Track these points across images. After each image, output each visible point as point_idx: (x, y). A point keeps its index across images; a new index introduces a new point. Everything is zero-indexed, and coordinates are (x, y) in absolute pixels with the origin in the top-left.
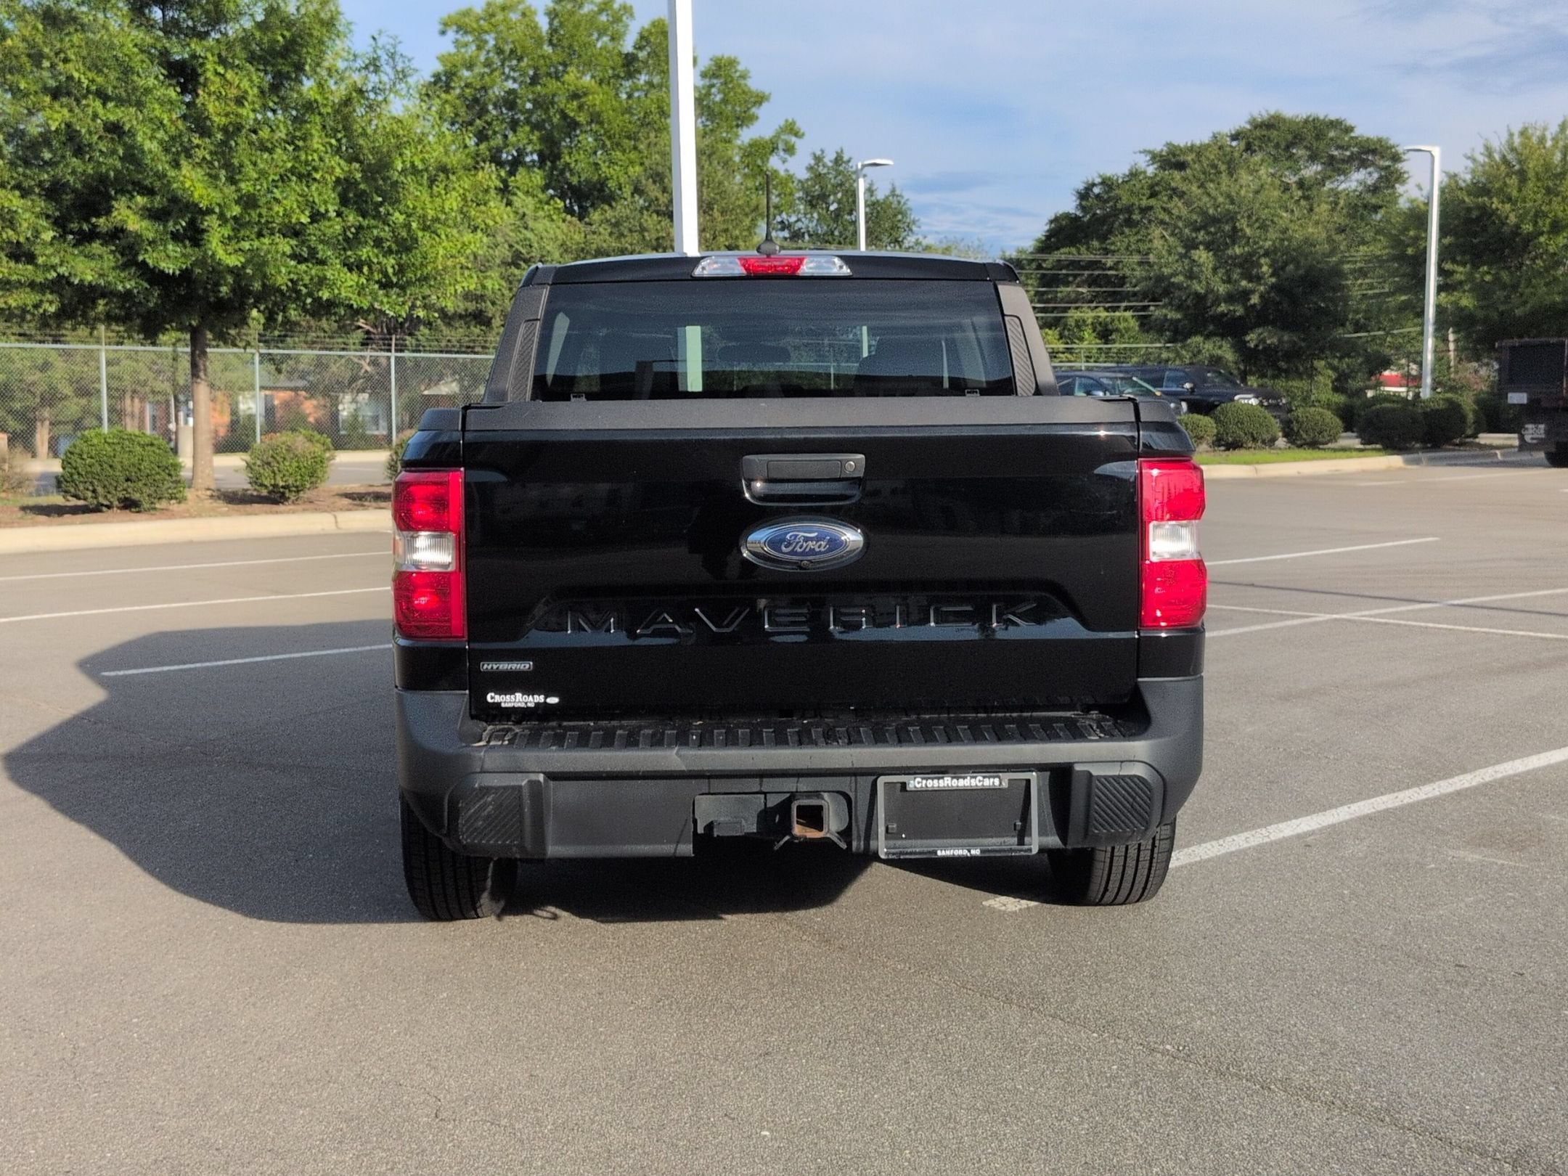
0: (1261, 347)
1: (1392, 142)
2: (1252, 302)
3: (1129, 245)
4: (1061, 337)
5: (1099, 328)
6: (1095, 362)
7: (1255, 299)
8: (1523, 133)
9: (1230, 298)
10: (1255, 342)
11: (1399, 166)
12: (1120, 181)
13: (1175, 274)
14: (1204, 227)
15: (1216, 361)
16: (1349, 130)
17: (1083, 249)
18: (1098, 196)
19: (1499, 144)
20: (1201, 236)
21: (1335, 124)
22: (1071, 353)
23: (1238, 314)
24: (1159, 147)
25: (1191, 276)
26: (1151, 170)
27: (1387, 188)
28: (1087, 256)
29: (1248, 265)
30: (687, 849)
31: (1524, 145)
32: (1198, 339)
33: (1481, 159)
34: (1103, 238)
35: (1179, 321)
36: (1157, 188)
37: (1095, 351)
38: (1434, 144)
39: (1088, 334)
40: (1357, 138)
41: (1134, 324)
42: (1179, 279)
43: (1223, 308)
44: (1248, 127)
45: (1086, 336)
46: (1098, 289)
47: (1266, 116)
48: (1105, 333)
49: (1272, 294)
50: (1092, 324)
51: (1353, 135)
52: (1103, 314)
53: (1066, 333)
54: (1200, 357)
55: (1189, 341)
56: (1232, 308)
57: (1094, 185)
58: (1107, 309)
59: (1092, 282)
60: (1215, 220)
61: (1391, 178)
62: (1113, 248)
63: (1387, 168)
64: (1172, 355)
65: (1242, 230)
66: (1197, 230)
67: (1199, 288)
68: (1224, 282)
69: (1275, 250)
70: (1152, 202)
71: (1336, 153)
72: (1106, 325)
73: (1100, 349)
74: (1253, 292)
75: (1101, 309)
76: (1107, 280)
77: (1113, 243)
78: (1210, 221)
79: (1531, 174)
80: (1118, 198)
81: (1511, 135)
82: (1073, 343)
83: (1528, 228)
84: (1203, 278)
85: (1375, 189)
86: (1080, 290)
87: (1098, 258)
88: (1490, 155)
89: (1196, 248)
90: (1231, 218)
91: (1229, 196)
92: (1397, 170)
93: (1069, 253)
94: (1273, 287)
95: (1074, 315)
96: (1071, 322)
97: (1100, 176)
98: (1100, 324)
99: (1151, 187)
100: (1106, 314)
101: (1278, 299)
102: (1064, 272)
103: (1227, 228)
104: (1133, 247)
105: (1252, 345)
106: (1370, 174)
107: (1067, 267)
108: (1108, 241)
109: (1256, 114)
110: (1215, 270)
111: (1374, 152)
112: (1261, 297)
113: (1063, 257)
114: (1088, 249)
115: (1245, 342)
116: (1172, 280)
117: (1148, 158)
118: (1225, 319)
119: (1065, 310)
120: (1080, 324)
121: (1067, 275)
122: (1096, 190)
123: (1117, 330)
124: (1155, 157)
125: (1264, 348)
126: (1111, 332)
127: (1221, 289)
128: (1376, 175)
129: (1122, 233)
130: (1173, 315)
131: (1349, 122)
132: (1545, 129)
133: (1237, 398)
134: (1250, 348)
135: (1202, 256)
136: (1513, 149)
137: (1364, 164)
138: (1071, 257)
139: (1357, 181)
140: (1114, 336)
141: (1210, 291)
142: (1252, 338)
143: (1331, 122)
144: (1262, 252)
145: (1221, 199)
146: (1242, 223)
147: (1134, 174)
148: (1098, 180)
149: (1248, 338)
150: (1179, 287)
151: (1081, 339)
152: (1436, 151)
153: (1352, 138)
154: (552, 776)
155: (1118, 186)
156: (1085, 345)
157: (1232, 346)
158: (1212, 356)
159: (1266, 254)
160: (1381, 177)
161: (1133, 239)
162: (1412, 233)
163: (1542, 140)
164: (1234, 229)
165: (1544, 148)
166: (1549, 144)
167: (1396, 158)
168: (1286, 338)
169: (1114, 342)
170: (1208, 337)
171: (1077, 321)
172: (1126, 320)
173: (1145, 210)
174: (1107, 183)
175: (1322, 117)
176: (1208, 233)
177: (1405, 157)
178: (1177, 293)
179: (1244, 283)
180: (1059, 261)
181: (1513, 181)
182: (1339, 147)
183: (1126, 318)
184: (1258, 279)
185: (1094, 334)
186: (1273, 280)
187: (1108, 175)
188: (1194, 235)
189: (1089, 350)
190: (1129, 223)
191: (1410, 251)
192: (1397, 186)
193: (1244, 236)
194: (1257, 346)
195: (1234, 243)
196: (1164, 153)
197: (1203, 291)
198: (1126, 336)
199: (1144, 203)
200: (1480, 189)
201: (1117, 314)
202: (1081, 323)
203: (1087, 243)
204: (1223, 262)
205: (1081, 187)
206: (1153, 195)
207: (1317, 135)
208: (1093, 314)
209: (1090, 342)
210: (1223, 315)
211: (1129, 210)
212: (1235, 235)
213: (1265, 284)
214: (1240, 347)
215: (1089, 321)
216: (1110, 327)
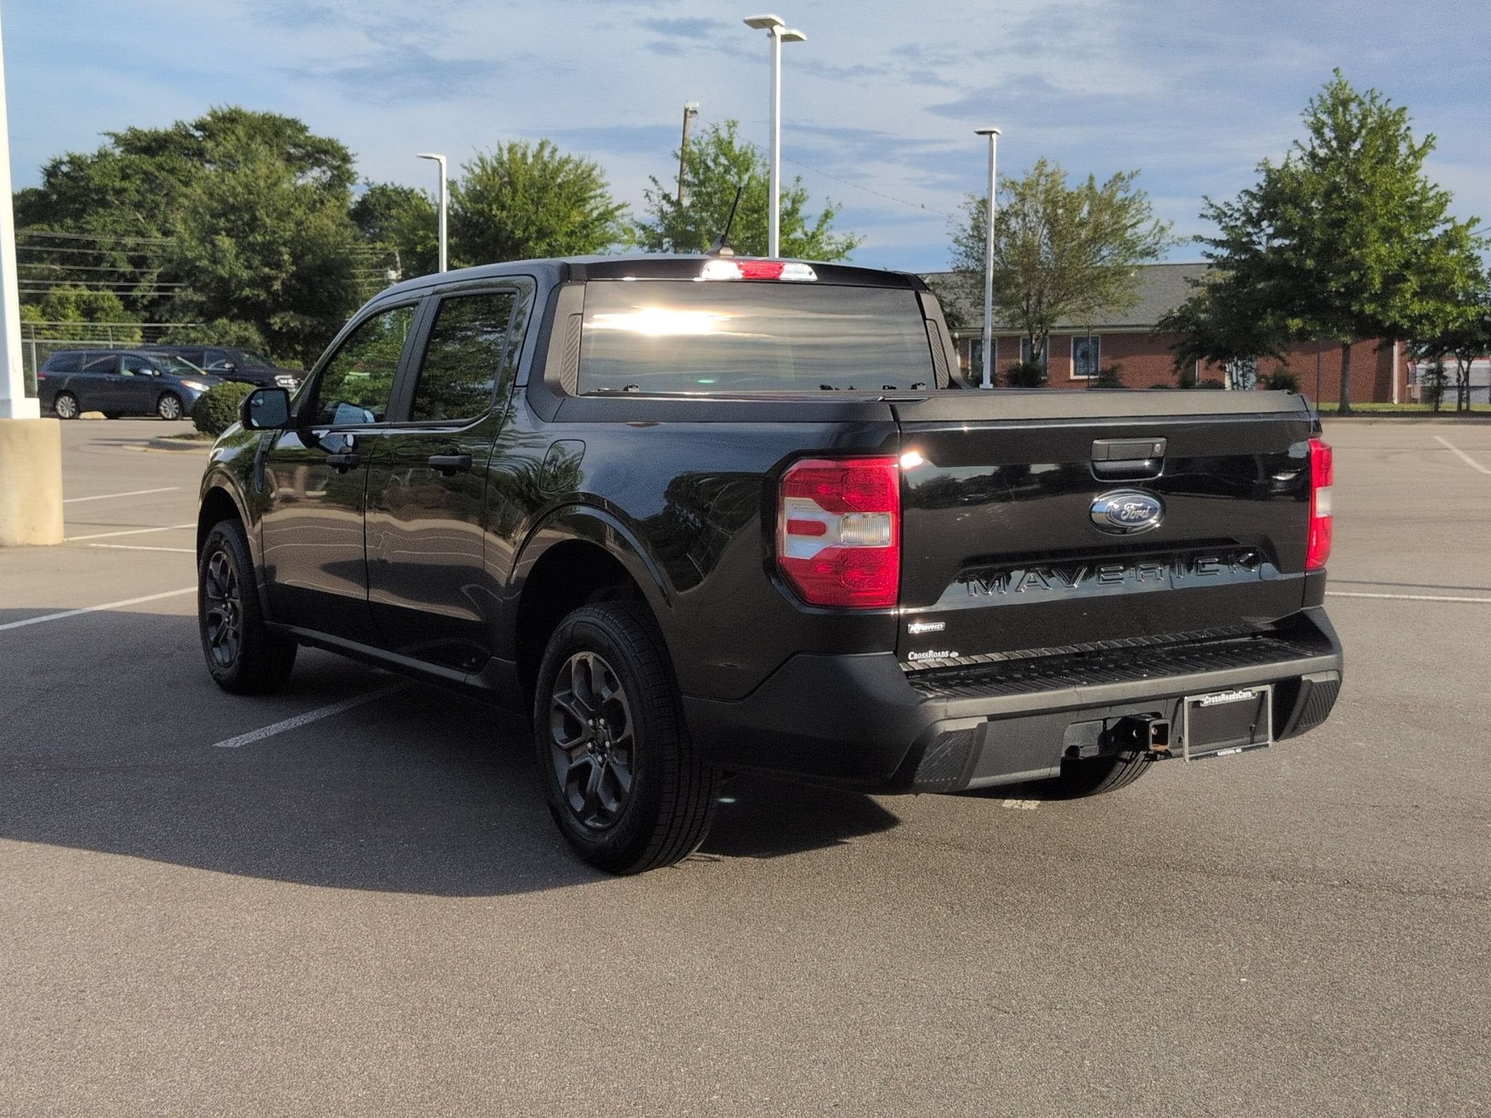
0: (284, 330)
1: (342, 144)
2: (275, 287)
3: (105, 226)
4: (44, 313)
5: (83, 306)
6: (81, 339)
7: (277, 286)
8: (511, 149)
9: (252, 283)
10: (279, 325)
11: (349, 166)
12: (89, 161)
13: (200, 258)
14: (224, 215)
15: (243, 342)
16: (303, 129)
17: (56, 227)
18: (66, 175)
19: (490, 156)
20: (222, 222)
21: (292, 123)
22: (56, 330)
23: (262, 298)
24: (122, 131)
25: (215, 261)
26: (118, 152)
27: (340, 186)
28: (60, 233)
29: (268, 253)
30: (1056, 771)
31: (512, 160)
32: (225, 321)
33: (477, 171)
34: (78, 215)
35: (202, 303)
36: (128, 171)
37: (80, 329)
38: (441, 154)
39: (71, 311)
40: (311, 137)
41: (119, 305)
42: (205, 263)
43: (247, 292)
44: (209, 119)
45: (71, 314)
46: (72, 267)
47: (226, 110)
48: (89, 311)
49: (294, 282)
50: (76, 302)
51: (307, 134)
52: (86, 293)
53: (49, 310)
54: (228, 338)
55: (216, 323)
56: (256, 292)
57: (61, 163)
58: (90, 288)
59: (64, 259)
60: (233, 208)
61: (342, 177)
62: (89, 227)
63: (338, 168)
64: (199, 335)
65: (261, 220)
66: (218, 216)
67: (223, 272)
68: (246, 268)
69: (292, 241)
70: (126, 184)
71: (292, 151)
72: (90, 302)
73: (84, 326)
74: (276, 278)
75: (84, 287)
76: (82, 259)
77: (88, 223)
78: (228, 210)
79: (520, 187)
80: (90, 179)
81: (501, 149)
82: (57, 320)
83: (519, 233)
84: (226, 263)
85: (328, 187)
86: (54, 267)
87: (74, 236)
88: (484, 168)
89: (217, 233)
90: (250, 207)
91: (246, 186)
92: (348, 171)
93: (43, 230)
94: (294, 275)
95: (55, 292)
96: (54, 299)
97: (69, 155)
98: (84, 302)
99: (122, 170)
100: (90, 293)
101: (299, 286)
102: (38, 248)
103: (246, 217)
104: (110, 227)
105: (276, 328)
106: (324, 172)
107: (40, 244)
108: (83, 220)
109: (216, 107)
110: (237, 257)
111: (326, 152)
112: (283, 283)
113: (35, 233)
114: (62, 227)
115: (270, 324)
116: (198, 264)
117: (113, 141)
118: (249, 303)
119: (48, 287)
120: (63, 302)
121: (40, 252)
122: (65, 169)
123: (103, 309)
124: (118, 140)
125: (288, 331)
126: (95, 311)
127: (245, 275)
128: (329, 173)
129: (97, 213)
130: (199, 297)
131: (304, 122)
132: (527, 147)
133: (277, 378)
134: (275, 331)
135: (225, 242)
136: (501, 163)
137: (318, 163)
138: (43, 234)
139: (313, 178)
140: (99, 315)
141: (233, 275)
142: (276, 322)
143: (288, 121)
144: (281, 241)
145: (240, 189)
146: (261, 213)
147: (103, 155)
148: (66, 159)
149: (272, 321)
150: (204, 271)
151: (65, 317)
152: (443, 160)
153: (307, 137)
154: (992, 718)
155: (89, 166)
156: (69, 322)
157: (258, 329)
158: (238, 338)
159: (285, 244)
160: (333, 175)
161: (108, 220)
162: (421, 233)
163: (524, 155)
164: (254, 218)
165: (526, 164)
166: (530, 160)
167: (346, 159)
168: (308, 323)
169: (99, 320)
170: (231, 320)
171: (60, 299)
172: (109, 299)
173: (119, 192)
174: (75, 161)
175: (277, 116)
176: (228, 220)
177: (354, 159)
178: (203, 277)
179: (267, 270)
180: (31, 237)
181: (507, 191)
182: (296, 146)
183: (108, 297)
184: (278, 266)
185: (78, 312)
186: (294, 268)
187: (77, 154)
188: (215, 221)
189: (75, 328)
190: (104, 203)
191: (419, 249)
192: (348, 185)
193: (264, 225)
194: (281, 328)
195: (252, 231)
196: (128, 137)
197: (227, 276)
198: (112, 315)
199: (118, 184)
200: (476, 196)
201: (101, 293)
202: (64, 300)
203: (61, 221)
204: (245, 248)
205: (48, 164)
206: (125, 177)
207: (276, 132)
208: (77, 292)
209: (73, 320)
210: (248, 298)
211: (102, 190)
212: (253, 224)
213: (287, 272)
214: (265, 329)
215: (73, 299)
216: (94, 305)
